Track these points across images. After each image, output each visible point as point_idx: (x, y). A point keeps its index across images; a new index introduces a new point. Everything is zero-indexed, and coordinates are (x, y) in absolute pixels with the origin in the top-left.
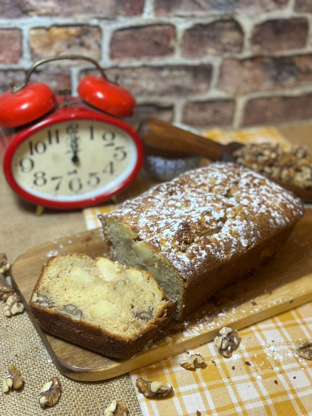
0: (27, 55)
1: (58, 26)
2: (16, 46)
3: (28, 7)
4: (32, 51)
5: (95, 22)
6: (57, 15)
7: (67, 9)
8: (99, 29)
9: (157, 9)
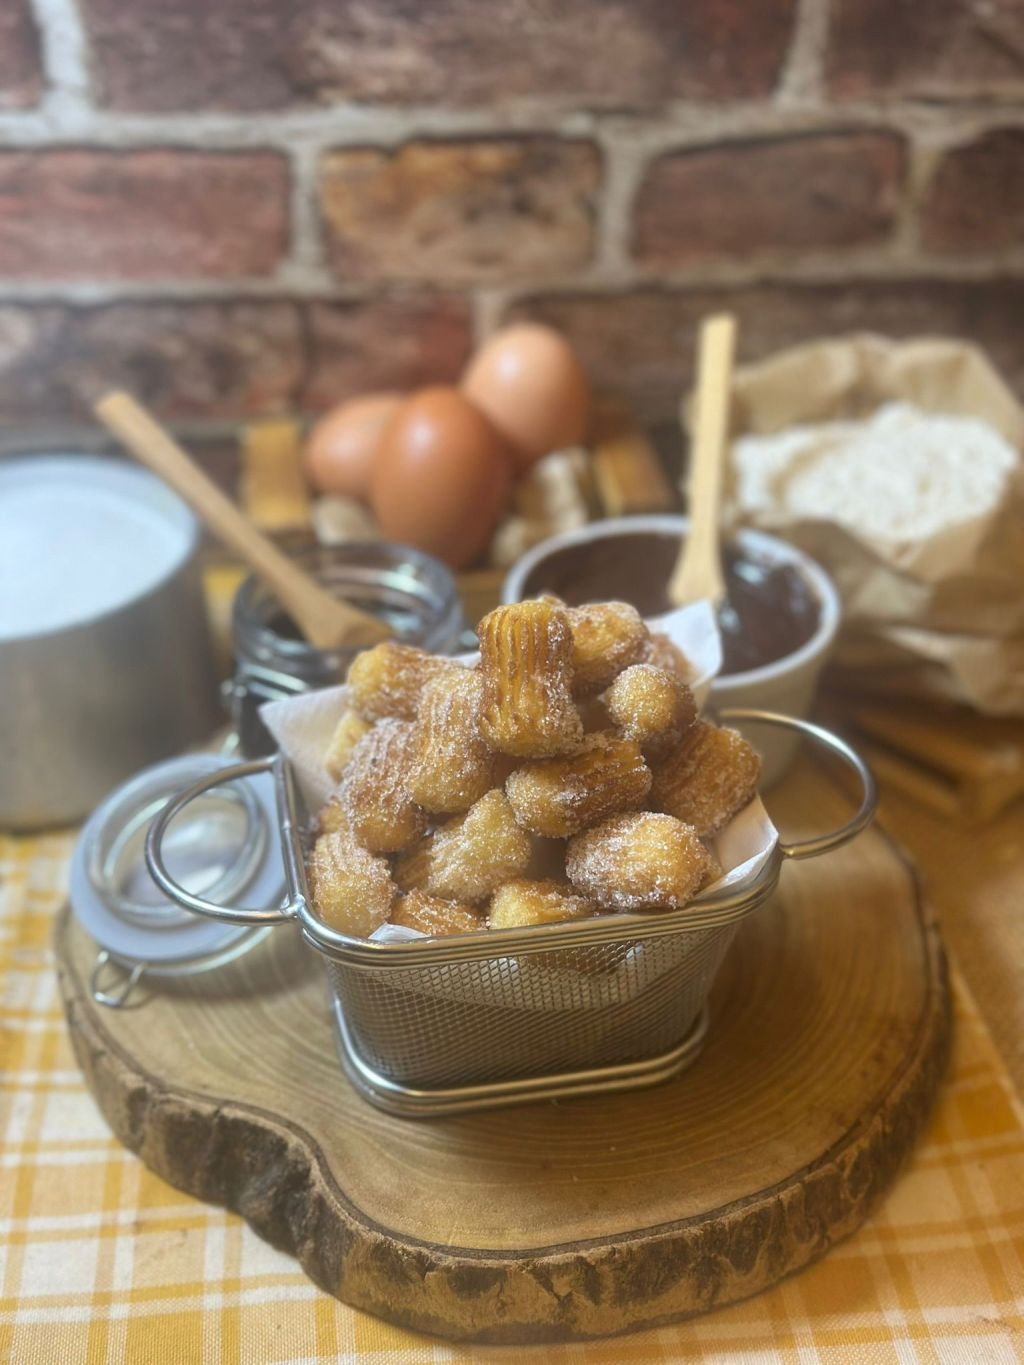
0: (307, 246)
1: (429, 141)
2: (266, 215)
3: (316, 69)
4: (327, 232)
5: (578, 124)
6: (430, 100)
7: (470, 78)
8: (594, 152)
9: (836, 73)
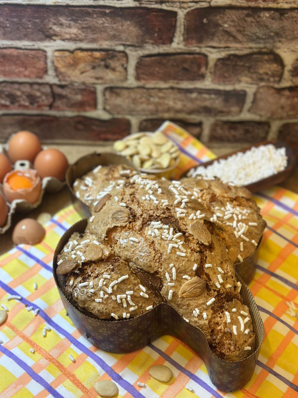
0: (51, 72)
1: (82, 50)
2: (41, 65)
3: (51, 32)
4: (56, 69)
5: (121, 48)
6: (81, 40)
7: (91, 36)
8: (126, 55)
9: (187, 39)
